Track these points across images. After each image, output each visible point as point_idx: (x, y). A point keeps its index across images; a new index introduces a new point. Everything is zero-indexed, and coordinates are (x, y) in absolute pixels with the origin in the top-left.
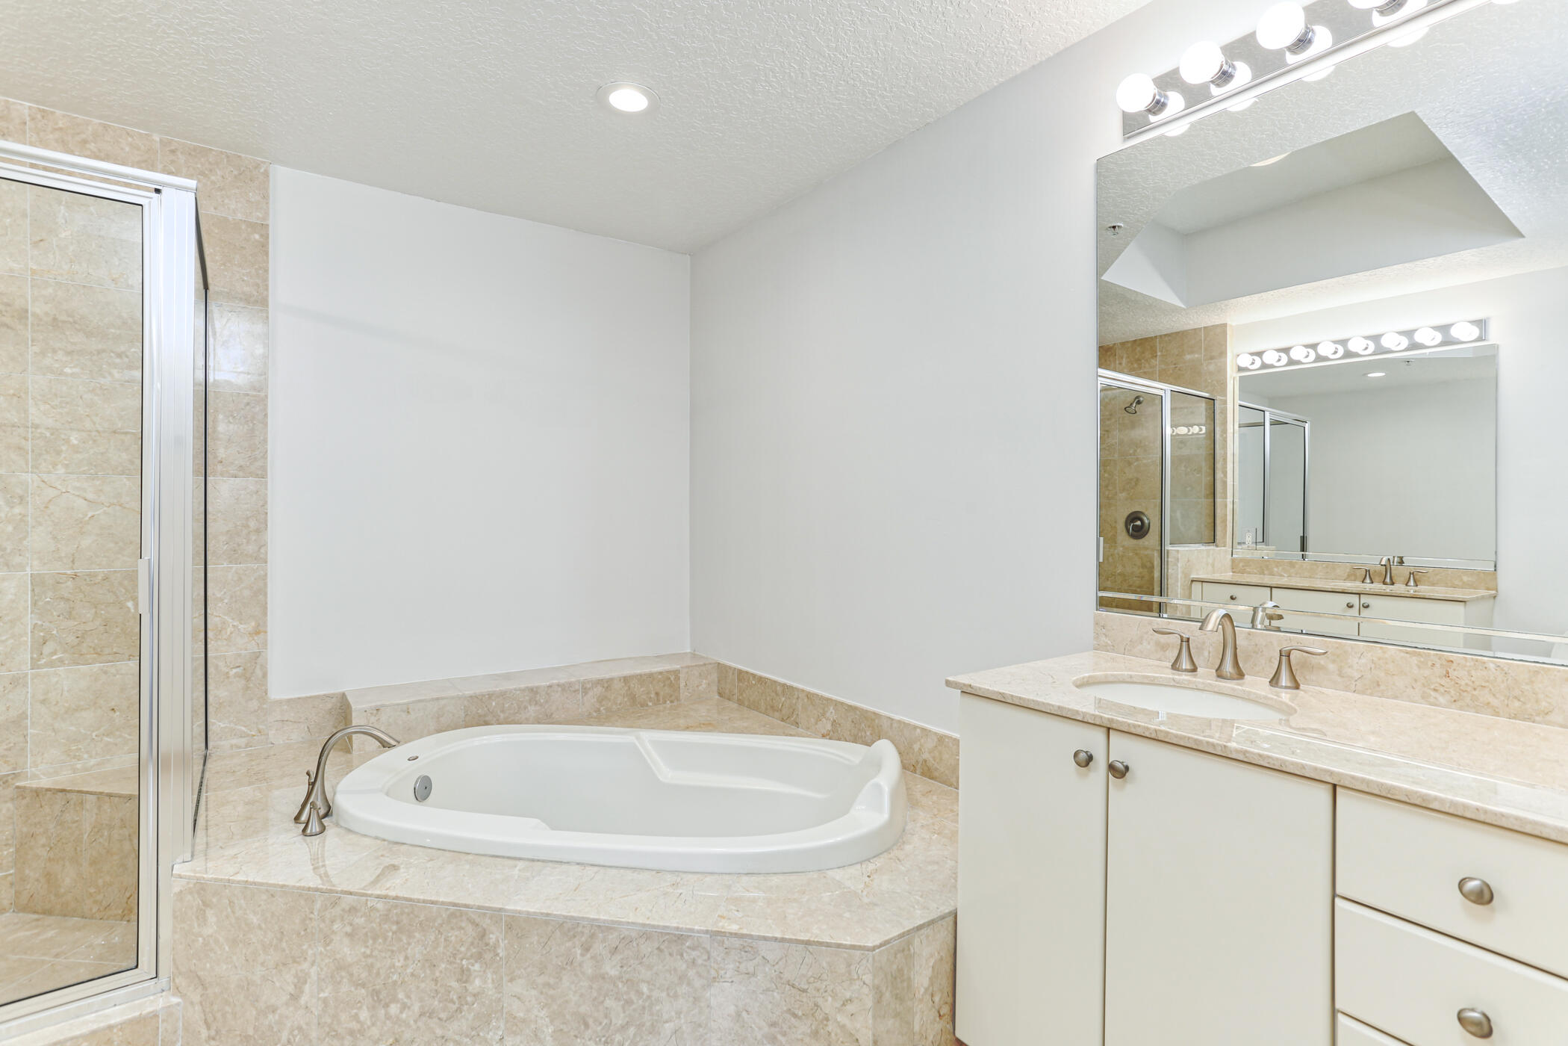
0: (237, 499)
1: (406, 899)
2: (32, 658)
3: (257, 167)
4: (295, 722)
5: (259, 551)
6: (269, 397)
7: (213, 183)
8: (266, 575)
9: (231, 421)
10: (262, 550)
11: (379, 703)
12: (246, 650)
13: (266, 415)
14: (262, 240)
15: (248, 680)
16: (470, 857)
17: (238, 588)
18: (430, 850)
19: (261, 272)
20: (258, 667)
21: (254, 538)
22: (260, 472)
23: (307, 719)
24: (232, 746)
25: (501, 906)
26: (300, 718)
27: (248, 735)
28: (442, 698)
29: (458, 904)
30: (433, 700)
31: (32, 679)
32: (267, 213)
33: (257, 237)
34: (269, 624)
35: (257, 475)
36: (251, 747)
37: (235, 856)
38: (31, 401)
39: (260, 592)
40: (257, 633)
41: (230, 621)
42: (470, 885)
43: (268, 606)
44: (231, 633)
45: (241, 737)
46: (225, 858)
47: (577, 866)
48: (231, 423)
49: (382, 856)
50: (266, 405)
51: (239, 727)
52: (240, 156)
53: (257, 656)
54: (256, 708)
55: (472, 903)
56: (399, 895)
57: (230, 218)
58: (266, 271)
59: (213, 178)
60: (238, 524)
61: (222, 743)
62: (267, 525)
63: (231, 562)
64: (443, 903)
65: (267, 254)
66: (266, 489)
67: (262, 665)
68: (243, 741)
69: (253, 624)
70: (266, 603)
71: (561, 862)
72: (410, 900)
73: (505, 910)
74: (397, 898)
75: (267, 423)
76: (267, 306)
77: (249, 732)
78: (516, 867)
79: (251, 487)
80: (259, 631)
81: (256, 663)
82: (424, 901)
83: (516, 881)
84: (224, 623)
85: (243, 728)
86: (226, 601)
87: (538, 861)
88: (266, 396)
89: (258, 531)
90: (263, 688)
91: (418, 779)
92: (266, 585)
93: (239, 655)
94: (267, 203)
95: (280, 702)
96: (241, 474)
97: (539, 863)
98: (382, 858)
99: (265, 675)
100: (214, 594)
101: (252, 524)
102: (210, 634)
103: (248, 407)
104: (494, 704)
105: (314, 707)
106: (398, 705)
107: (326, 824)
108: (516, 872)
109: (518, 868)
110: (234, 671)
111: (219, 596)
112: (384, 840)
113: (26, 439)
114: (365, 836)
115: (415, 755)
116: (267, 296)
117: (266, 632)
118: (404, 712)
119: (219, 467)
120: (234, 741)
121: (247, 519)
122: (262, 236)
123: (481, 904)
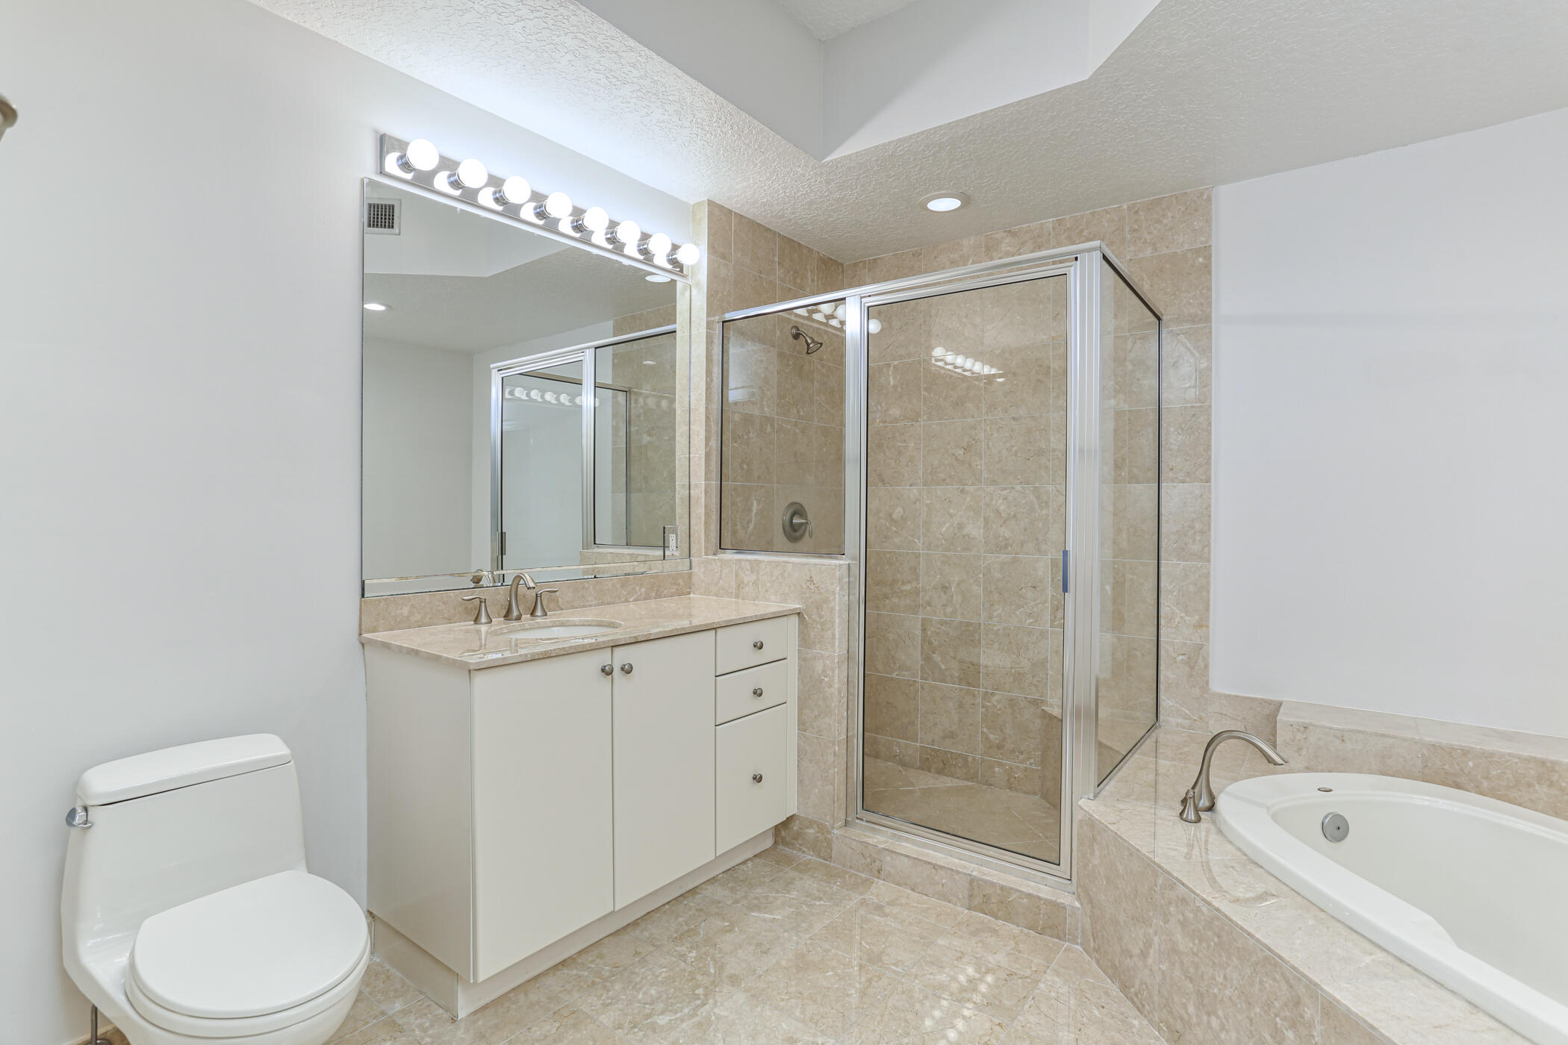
0: (1185, 503)
1: (1226, 916)
2: (1051, 619)
3: (1202, 194)
4: (1233, 718)
5: (1203, 550)
6: (1213, 406)
7: (1166, 225)
8: (1209, 573)
9: (1180, 432)
10: (1206, 550)
11: (1307, 721)
12: (1190, 640)
13: (1210, 424)
14: (1205, 261)
15: (1192, 668)
16: (1322, 915)
17: (1184, 584)
18: (1284, 887)
19: (1204, 291)
20: (1201, 658)
21: (1198, 538)
22: (1204, 478)
23: (1244, 719)
24: (1177, 724)
25: (1318, 981)
26: (1238, 716)
27: (1191, 718)
28: (1389, 736)
29: (1273, 951)
30: (1377, 735)
31: (1051, 635)
32: (1210, 236)
33: (1201, 260)
34: (1211, 620)
35: (1202, 480)
36: (1193, 730)
37: (1121, 811)
38: (1051, 432)
39: (1203, 588)
40: (1201, 626)
41: (1178, 612)
42: (1298, 941)
43: (1211, 602)
44: (1179, 623)
45: (1186, 719)
46: (1115, 809)
47: (1466, 1005)
48: (1179, 434)
49: (1232, 867)
50: (1210, 415)
51: (1183, 709)
52: (1186, 193)
53: (1201, 647)
54: (1198, 696)
55: (1287, 958)
56: (1220, 909)
57: (1179, 251)
58: (1210, 289)
59: (1165, 221)
60: (1185, 525)
61: (1171, 719)
62: (1210, 527)
63: (1179, 560)
64: (1258, 940)
65: (1210, 272)
66: (1210, 492)
67: (1204, 658)
68: (1187, 723)
69: (1197, 617)
70: (1209, 600)
71: (1442, 985)
72: (1230, 920)
73: (1322, 989)
74: (1218, 910)
75: (1211, 431)
76: (1210, 322)
77: (1192, 716)
78: (1371, 954)
79: (1197, 492)
80: (1202, 624)
81: (1199, 654)
82: (1241, 928)
83: (1359, 968)
84: (1173, 613)
85: (1187, 711)
86: (1175, 593)
87: (1409, 965)
88: (1210, 406)
89: (1202, 532)
90: (1204, 679)
91: (1329, 814)
92: (1208, 583)
93: (1185, 644)
94: (1210, 226)
95: (1220, 696)
96: (1188, 479)
97: (1408, 969)
98: (1230, 869)
99: (1206, 666)
100: (1165, 586)
101: (1197, 526)
102: (1162, 622)
103: (1194, 419)
104: (1471, 764)
105: (1251, 709)
106: (1331, 729)
107: (1202, 817)
108: (1368, 959)
109: (1373, 957)
110: (1181, 657)
111: (1169, 588)
112: (1245, 855)
113: (1049, 460)
114: (1231, 842)
115: (1328, 787)
116: (1211, 312)
117: (1208, 627)
118: (1337, 738)
119: (1171, 474)
120: (1180, 721)
121: (1193, 521)
122: (1205, 258)
123: (1296, 965)
